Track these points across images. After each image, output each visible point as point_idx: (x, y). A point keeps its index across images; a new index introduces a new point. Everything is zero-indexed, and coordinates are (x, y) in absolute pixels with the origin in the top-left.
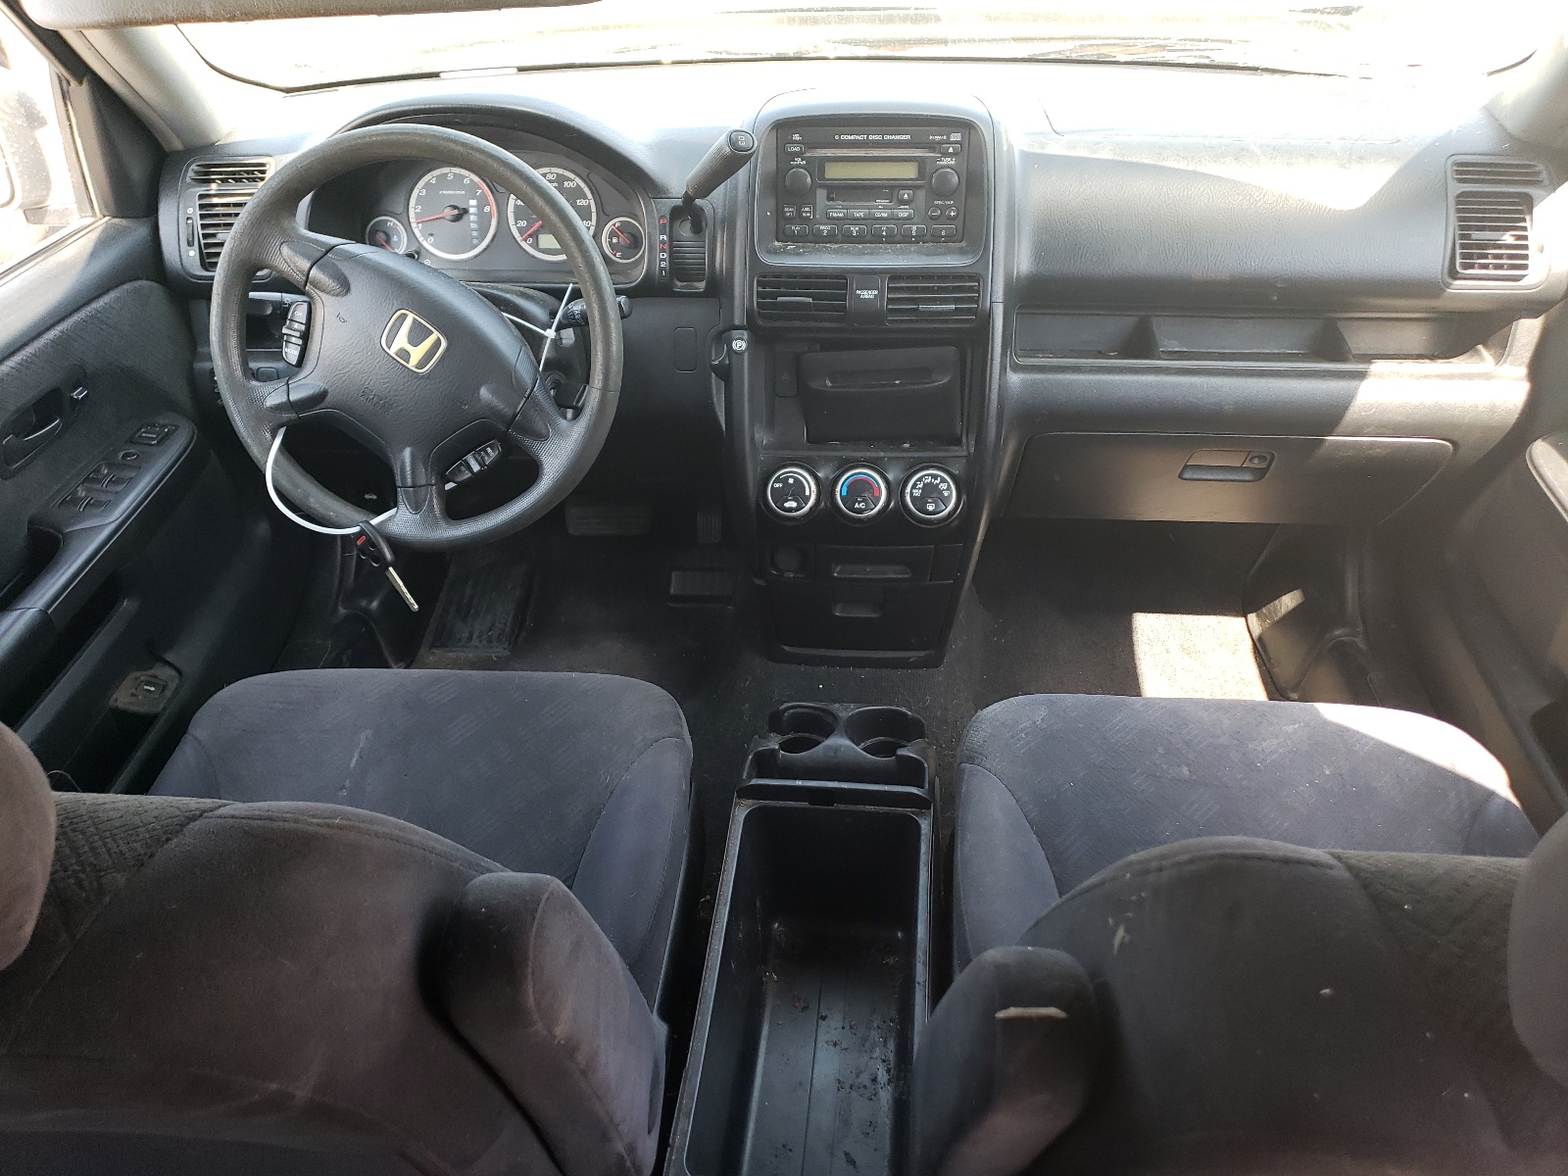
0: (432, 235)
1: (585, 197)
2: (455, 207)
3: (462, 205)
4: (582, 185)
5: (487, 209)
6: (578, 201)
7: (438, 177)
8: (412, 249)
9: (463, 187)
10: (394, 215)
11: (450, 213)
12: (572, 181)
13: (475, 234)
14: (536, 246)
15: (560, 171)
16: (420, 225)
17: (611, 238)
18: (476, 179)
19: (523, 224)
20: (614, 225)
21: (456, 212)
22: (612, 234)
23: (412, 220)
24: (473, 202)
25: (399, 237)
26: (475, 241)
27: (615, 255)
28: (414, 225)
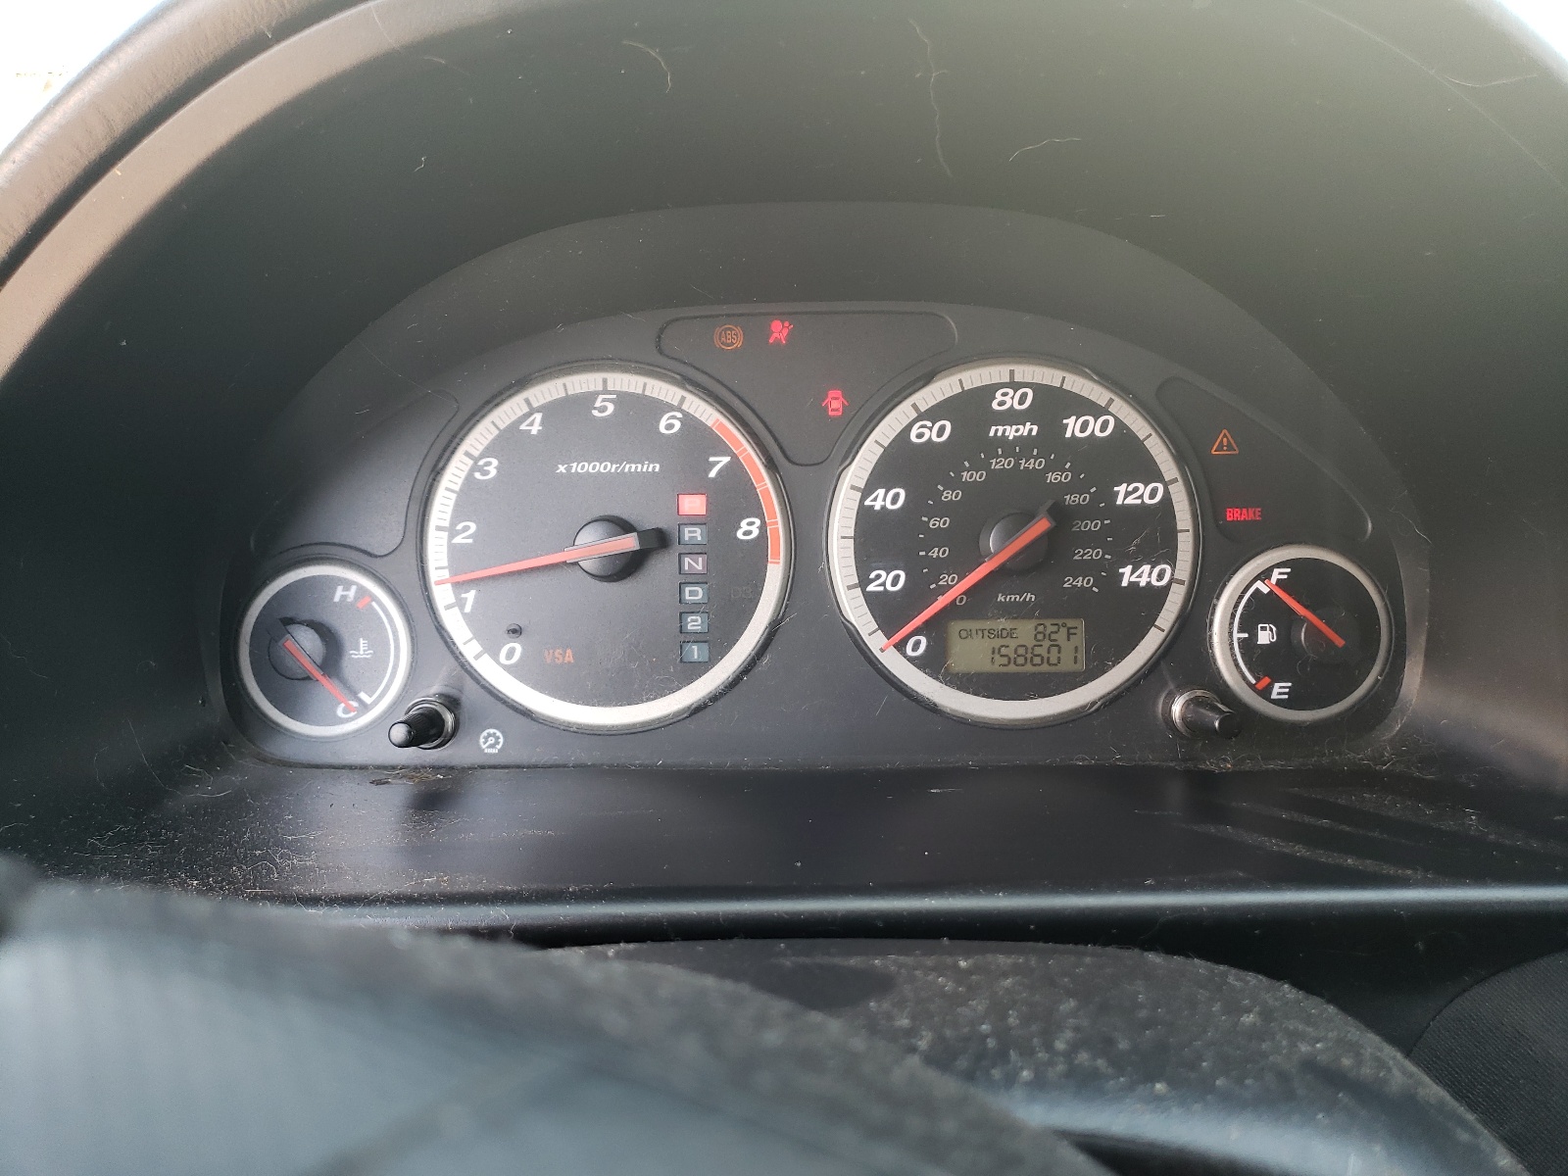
0: (516, 632)
1: (1150, 473)
2: (623, 526)
3: (651, 518)
4: (1140, 426)
5: (748, 529)
6: (1122, 489)
7: (550, 410)
8: (429, 693)
9: (649, 442)
10: (362, 559)
11: (594, 545)
12: (1097, 411)
13: (694, 623)
14: (932, 663)
15: (1050, 376)
16: (470, 596)
17: (1249, 623)
18: (709, 415)
19: (890, 580)
20: (1265, 575)
21: (630, 543)
22: (1258, 610)
23: (434, 575)
24: (694, 504)
25: (380, 645)
26: (696, 652)
27: (1265, 693)
28: (443, 595)
